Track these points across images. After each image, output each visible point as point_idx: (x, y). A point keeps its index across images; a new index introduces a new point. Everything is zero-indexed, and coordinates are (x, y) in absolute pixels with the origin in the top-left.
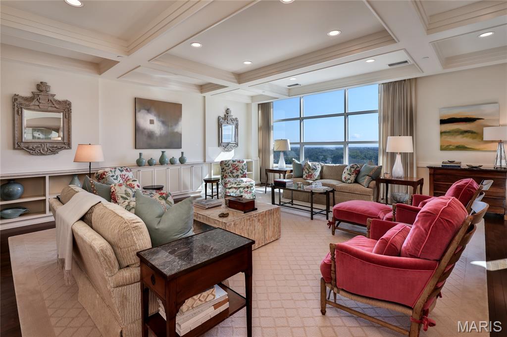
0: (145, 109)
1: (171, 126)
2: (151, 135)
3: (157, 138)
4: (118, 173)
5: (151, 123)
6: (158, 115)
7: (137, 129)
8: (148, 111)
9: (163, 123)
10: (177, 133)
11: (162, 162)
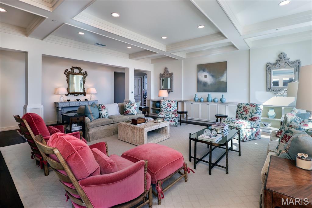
0: (202, 70)
1: (218, 78)
2: (205, 84)
3: (209, 85)
6: (210, 72)
7: (199, 82)
8: (204, 70)
9: (213, 76)
10: (223, 82)
11: (208, 101)
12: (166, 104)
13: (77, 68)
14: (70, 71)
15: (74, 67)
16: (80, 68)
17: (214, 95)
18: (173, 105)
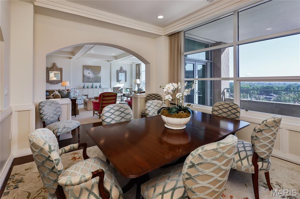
0: (87, 69)
1: (97, 75)
2: (89, 78)
3: (91, 79)
4: (73, 90)
5: (89, 74)
6: (92, 71)
7: (84, 76)
9: (93, 73)
10: (99, 77)
11: (92, 87)
12: (73, 91)
17: (95, 84)
18: (77, 92)
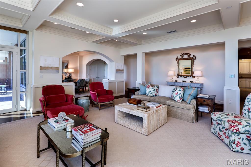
13: (185, 54)
14: (180, 57)
15: (183, 54)
16: (188, 54)
